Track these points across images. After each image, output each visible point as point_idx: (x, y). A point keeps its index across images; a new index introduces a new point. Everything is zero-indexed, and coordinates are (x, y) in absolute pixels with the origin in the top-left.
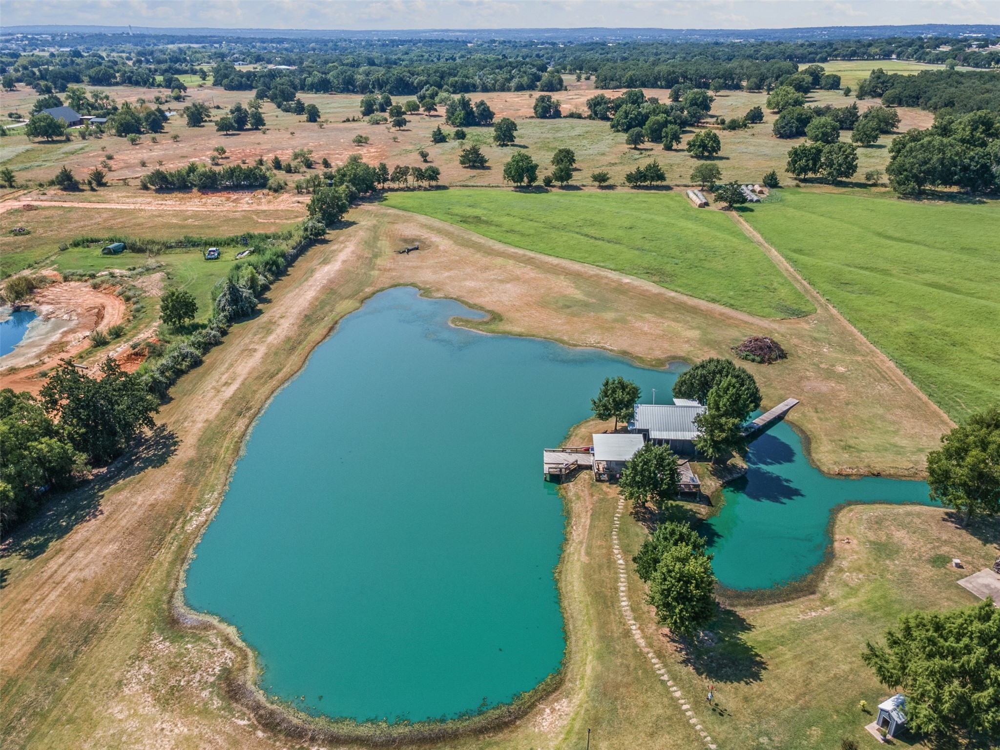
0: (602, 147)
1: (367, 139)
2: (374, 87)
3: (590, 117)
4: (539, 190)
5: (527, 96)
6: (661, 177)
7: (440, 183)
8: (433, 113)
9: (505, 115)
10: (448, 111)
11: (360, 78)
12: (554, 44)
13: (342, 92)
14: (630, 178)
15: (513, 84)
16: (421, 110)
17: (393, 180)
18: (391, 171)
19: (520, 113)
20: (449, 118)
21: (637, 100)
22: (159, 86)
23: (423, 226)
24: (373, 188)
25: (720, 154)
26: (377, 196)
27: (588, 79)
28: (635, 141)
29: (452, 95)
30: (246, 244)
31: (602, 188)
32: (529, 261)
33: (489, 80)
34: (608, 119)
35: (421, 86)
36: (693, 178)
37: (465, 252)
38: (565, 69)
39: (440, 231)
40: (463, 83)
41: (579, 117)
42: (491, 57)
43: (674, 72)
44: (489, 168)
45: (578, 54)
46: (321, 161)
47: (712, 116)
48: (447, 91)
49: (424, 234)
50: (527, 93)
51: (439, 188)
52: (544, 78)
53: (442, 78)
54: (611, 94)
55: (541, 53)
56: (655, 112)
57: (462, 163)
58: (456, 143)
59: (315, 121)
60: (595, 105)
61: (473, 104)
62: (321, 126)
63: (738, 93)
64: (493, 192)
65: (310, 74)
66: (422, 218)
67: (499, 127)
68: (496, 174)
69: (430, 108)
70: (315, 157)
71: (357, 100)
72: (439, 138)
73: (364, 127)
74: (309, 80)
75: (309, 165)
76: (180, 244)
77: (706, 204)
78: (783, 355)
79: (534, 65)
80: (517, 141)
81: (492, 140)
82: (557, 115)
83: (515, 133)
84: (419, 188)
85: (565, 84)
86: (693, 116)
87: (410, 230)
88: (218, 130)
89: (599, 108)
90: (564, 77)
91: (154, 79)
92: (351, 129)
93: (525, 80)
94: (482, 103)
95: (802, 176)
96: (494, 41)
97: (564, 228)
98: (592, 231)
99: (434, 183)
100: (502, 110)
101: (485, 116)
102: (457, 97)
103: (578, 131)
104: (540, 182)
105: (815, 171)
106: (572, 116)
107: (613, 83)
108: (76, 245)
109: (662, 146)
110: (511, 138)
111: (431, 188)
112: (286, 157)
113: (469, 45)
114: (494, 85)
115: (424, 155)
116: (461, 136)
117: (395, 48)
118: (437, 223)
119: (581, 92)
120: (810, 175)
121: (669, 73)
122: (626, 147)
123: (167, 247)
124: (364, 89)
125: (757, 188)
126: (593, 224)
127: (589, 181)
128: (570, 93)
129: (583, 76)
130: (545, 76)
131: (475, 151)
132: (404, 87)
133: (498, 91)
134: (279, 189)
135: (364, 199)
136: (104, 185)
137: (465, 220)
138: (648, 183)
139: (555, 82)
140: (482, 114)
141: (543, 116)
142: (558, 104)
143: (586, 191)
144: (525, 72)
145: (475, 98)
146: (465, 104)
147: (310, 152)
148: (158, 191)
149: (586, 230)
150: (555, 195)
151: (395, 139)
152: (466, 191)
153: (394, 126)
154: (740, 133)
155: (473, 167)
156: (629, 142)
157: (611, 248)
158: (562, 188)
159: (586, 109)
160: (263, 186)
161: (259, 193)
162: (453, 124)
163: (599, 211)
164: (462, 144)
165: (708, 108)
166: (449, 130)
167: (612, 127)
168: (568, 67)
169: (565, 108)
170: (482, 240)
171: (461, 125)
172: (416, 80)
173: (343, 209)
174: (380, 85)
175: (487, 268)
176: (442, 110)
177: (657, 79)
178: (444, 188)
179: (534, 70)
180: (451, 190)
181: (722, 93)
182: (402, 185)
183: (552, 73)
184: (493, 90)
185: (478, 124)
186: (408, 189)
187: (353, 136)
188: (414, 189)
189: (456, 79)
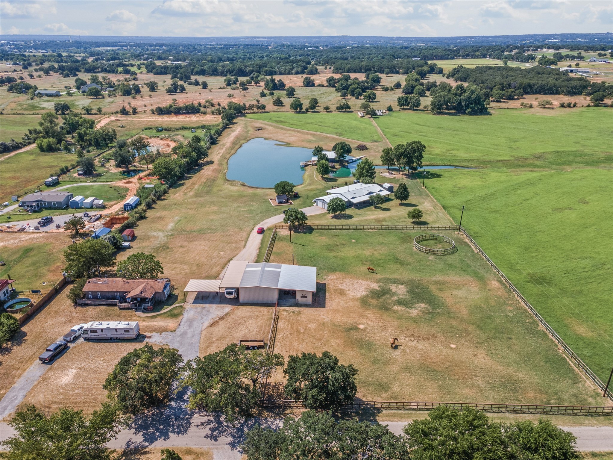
0: (330, 98)
1: (233, 95)
2: (227, 73)
3: (327, 86)
4: (303, 112)
5: (300, 77)
6: (349, 108)
7: (266, 111)
8: (258, 85)
9: (290, 85)
10: (265, 84)
11: (220, 68)
12: (317, 47)
13: (211, 75)
14: (338, 108)
15: (294, 71)
16: (253, 83)
17: (248, 109)
18: (247, 106)
19: (297, 85)
20: (266, 87)
21: (347, 78)
22: (120, 73)
23: (262, 123)
24: (241, 113)
25: (376, 100)
26: (243, 115)
27: (330, 68)
28: (344, 95)
29: (266, 77)
30: (204, 128)
31: (327, 112)
32: (299, 132)
33: (283, 69)
34: (335, 87)
35: (251, 72)
36: (361, 108)
37: (277, 130)
38: (320, 63)
39: (268, 125)
40: (270, 71)
41: (323, 86)
42: (283, 56)
43: (368, 66)
44: (284, 106)
45: (329, 54)
46: (217, 104)
47: (381, 86)
48: (263, 75)
49: (263, 126)
50: (301, 75)
51: (265, 112)
52: (309, 68)
53: (260, 68)
54: (337, 76)
55: (310, 53)
56: (353, 84)
57: (274, 104)
58: (270, 97)
59: (206, 88)
60: (330, 81)
61: (276, 81)
62: (210, 90)
63: (397, 75)
64: (286, 113)
65: (194, 66)
66: (261, 121)
67: (287, 90)
68: (287, 107)
69: (257, 82)
70: (214, 102)
71: (222, 79)
72: (263, 95)
73: (229, 91)
74: (195, 70)
75: (212, 105)
76: (180, 129)
77: (364, 116)
78: (367, 149)
79: (304, 62)
80: (295, 96)
81: (285, 96)
82: (313, 85)
83: (294, 93)
84: (258, 112)
85: (319, 71)
86: (372, 85)
87: (258, 125)
88: (167, 92)
89: (331, 82)
90: (318, 67)
91: (117, 70)
92: (224, 92)
93: (300, 69)
94: (280, 80)
95: (402, 107)
96: (284, 45)
97: (312, 123)
98: (321, 124)
99: (263, 111)
100: (289, 83)
101: (281, 86)
102: (269, 78)
103: (321, 92)
104: (304, 110)
105: (408, 105)
106: (320, 85)
107: (341, 71)
108: (146, 129)
109: (355, 98)
110: (293, 95)
111: (263, 112)
112: (203, 102)
113: (270, 47)
114: (285, 71)
115: (258, 101)
116: (272, 94)
117: (228, 50)
118: (267, 123)
119: (326, 75)
120: (405, 107)
121: (366, 66)
122: (340, 98)
123: (177, 130)
124: (222, 74)
125: (384, 111)
126: (321, 122)
127: (322, 110)
128: (321, 75)
129: (328, 67)
130: (310, 67)
131: (278, 99)
132: (242, 73)
133: (287, 74)
134: (205, 113)
135: (238, 116)
136: (137, 113)
137: (277, 121)
138: (344, 110)
139: (314, 70)
140: (280, 85)
141: (307, 86)
142: (313, 81)
143: (321, 113)
144: (300, 65)
145: (277, 78)
146: (273, 81)
147: (212, 100)
148: (158, 114)
149: (319, 124)
150: (310, 114)
151: (244, 95)
152: (276, 113)
153: (243, 90)
154: (389, 92)
155: (278, 106)
156: (341, 96)
157: (326, 128)
158: (312, 112)
159: (326, 82)
160: (198, 112)
161: (198, 115)
162: (268, 89)
163: (325, 119)
164: (273, 97)
165: (379, 82)
166: (267, 92)
167: (336, 90)
168: (321, 62)
169: (317, 82)
170: (283, 127)
171: (271, 89)
172: (248, 70)
173: (233, 118)
174: (230, 72)
175: (285, 134)
176: (262, 84)
177: (361, 69)
178: (268, 112)
179: (304, 64)
180: (270, 113)
181: (389, 75)
182: (252, 111)
183: (313, 65)
184: (284, 74)
185: (279, 89)
186: (254, 113)
187: (227, 94)
188: (256, 113)
189: (267, 69)
